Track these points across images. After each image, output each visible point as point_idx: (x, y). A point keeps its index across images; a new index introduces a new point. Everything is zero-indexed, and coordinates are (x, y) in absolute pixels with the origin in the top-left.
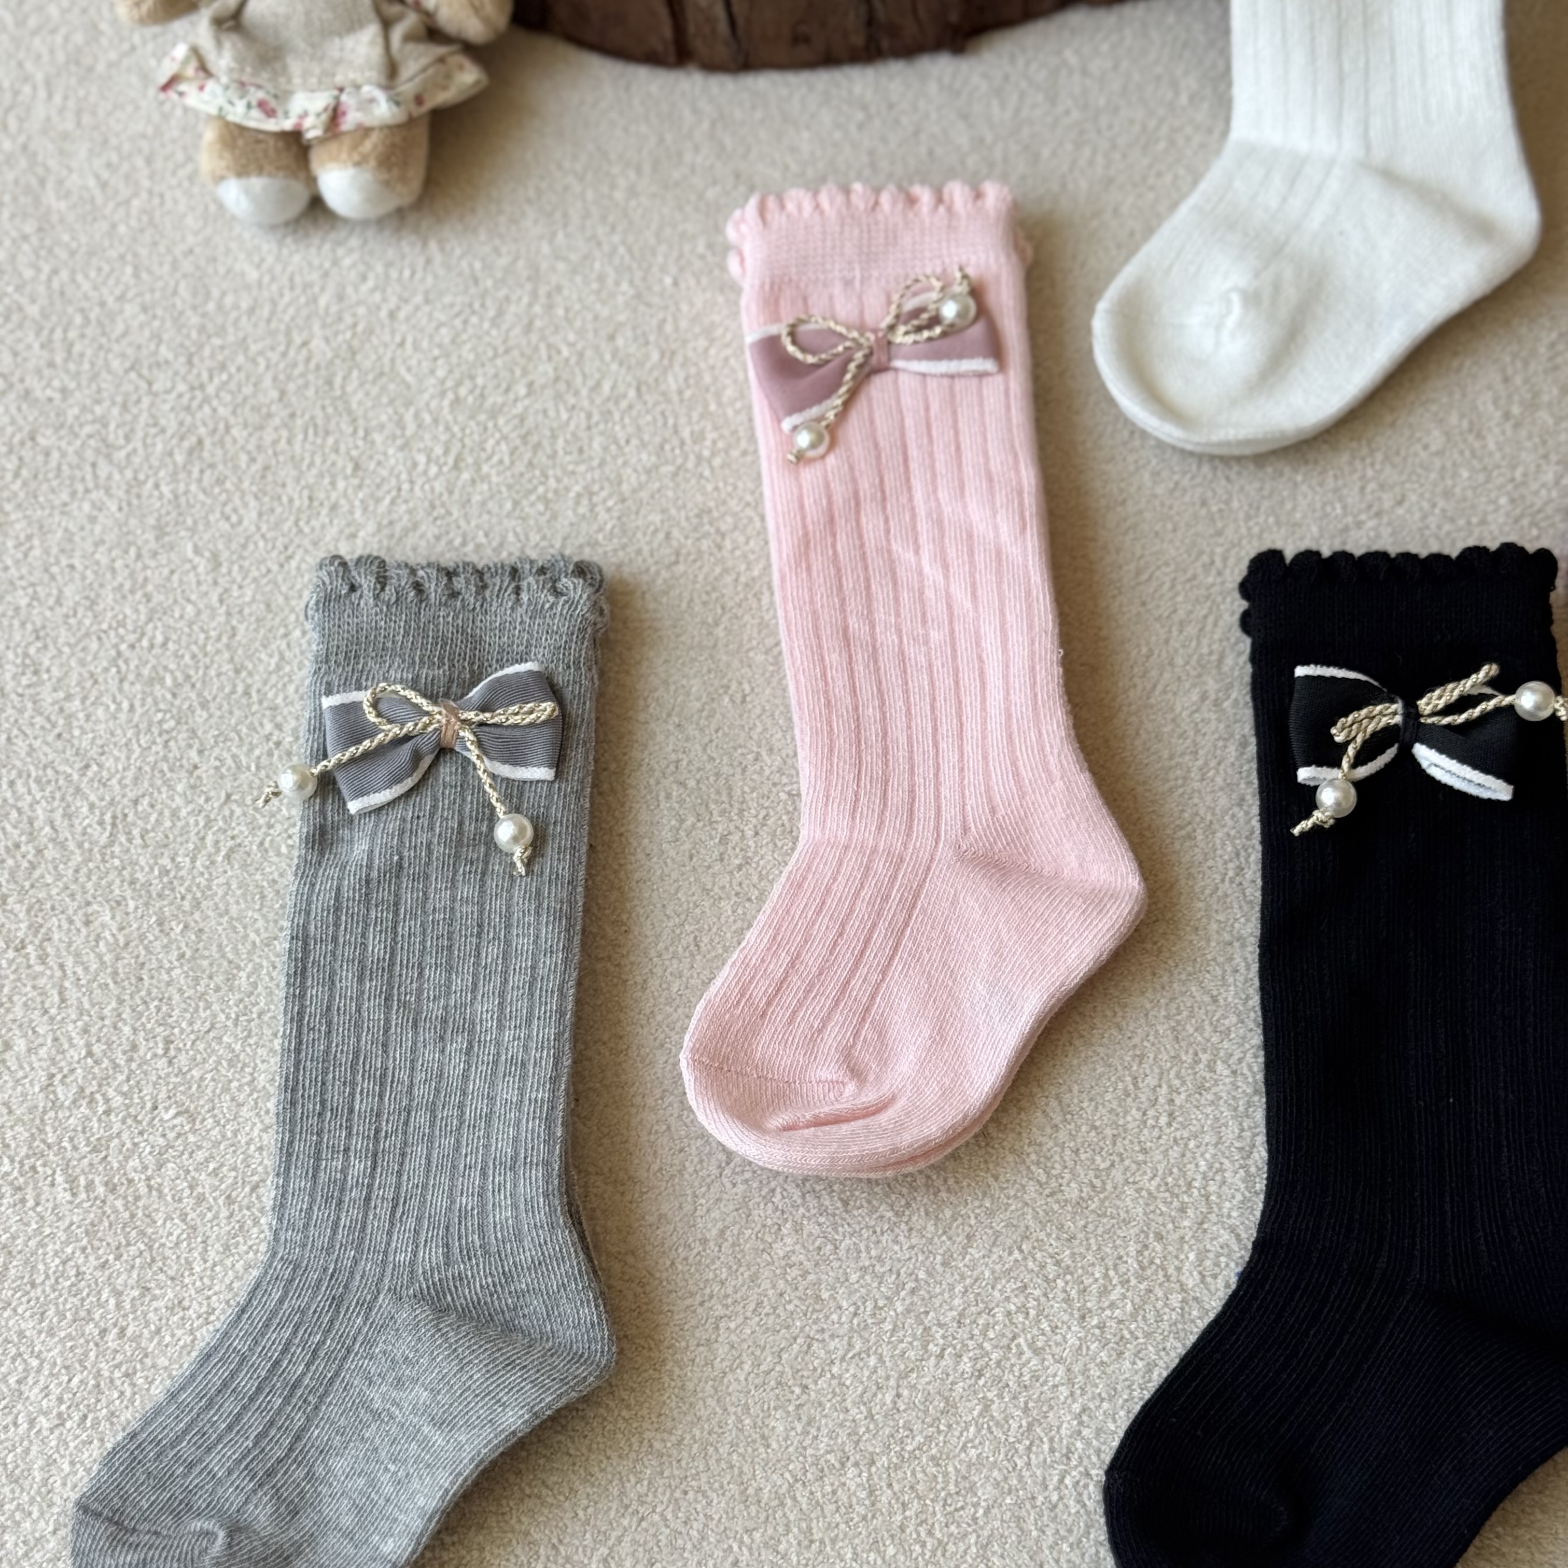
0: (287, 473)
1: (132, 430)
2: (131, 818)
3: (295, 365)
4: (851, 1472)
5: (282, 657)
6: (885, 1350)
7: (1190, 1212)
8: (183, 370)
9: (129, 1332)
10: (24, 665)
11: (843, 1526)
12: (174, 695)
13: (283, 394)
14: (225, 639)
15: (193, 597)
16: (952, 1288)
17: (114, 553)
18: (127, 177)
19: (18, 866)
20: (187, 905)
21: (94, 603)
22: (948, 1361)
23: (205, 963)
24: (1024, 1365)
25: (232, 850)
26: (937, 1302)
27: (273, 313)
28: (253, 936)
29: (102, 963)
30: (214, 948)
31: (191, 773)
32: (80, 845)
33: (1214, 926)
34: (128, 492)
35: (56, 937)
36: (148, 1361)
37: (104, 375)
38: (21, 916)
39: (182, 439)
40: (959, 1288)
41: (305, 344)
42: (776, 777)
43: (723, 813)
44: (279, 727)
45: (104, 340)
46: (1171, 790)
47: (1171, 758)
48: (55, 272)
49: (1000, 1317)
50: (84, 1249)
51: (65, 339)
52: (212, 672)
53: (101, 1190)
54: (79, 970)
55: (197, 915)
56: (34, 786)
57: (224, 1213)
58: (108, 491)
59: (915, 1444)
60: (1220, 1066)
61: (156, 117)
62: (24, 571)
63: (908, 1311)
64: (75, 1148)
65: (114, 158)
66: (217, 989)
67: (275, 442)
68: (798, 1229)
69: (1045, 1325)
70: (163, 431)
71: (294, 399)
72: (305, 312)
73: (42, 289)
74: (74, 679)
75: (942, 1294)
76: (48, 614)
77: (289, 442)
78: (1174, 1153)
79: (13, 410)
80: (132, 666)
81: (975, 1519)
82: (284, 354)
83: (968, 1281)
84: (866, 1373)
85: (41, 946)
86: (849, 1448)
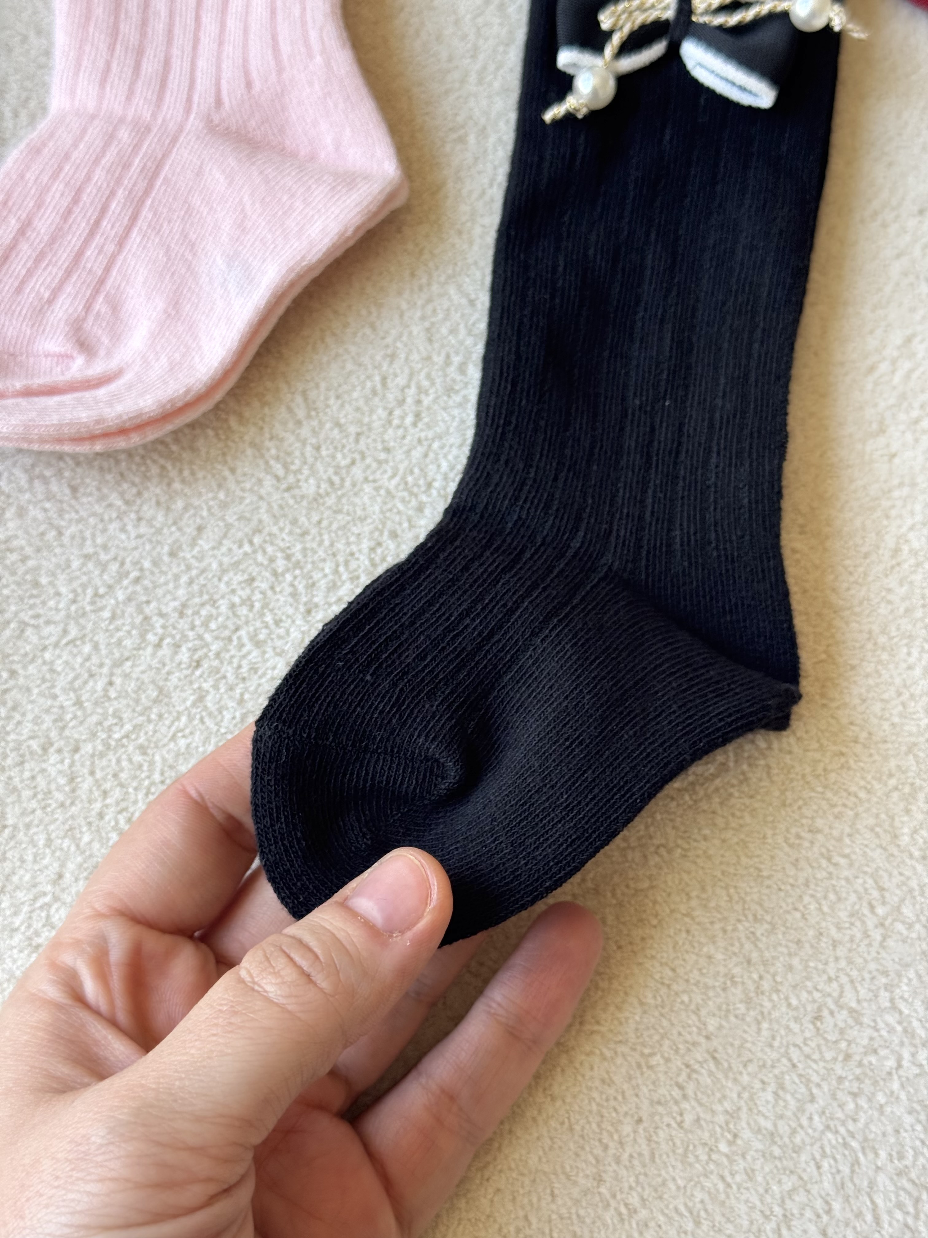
4: (53, 758)
6: (101, 638)
11: (39, 812)
16: (177, 577)
22: (165, 651)
24: (244, 657)
26: (160, 592)
40: (184, 579)
46: (447, 92)
47: (450, 60)
49: (223, 609)
59: (123, 732)
63: (129, 599)
68: (21, 513)
69: (269, 618)
75: (166, 583)
78: (417, 453)
83: (194, 572)
84: (79, 660)
86: (53, 734)
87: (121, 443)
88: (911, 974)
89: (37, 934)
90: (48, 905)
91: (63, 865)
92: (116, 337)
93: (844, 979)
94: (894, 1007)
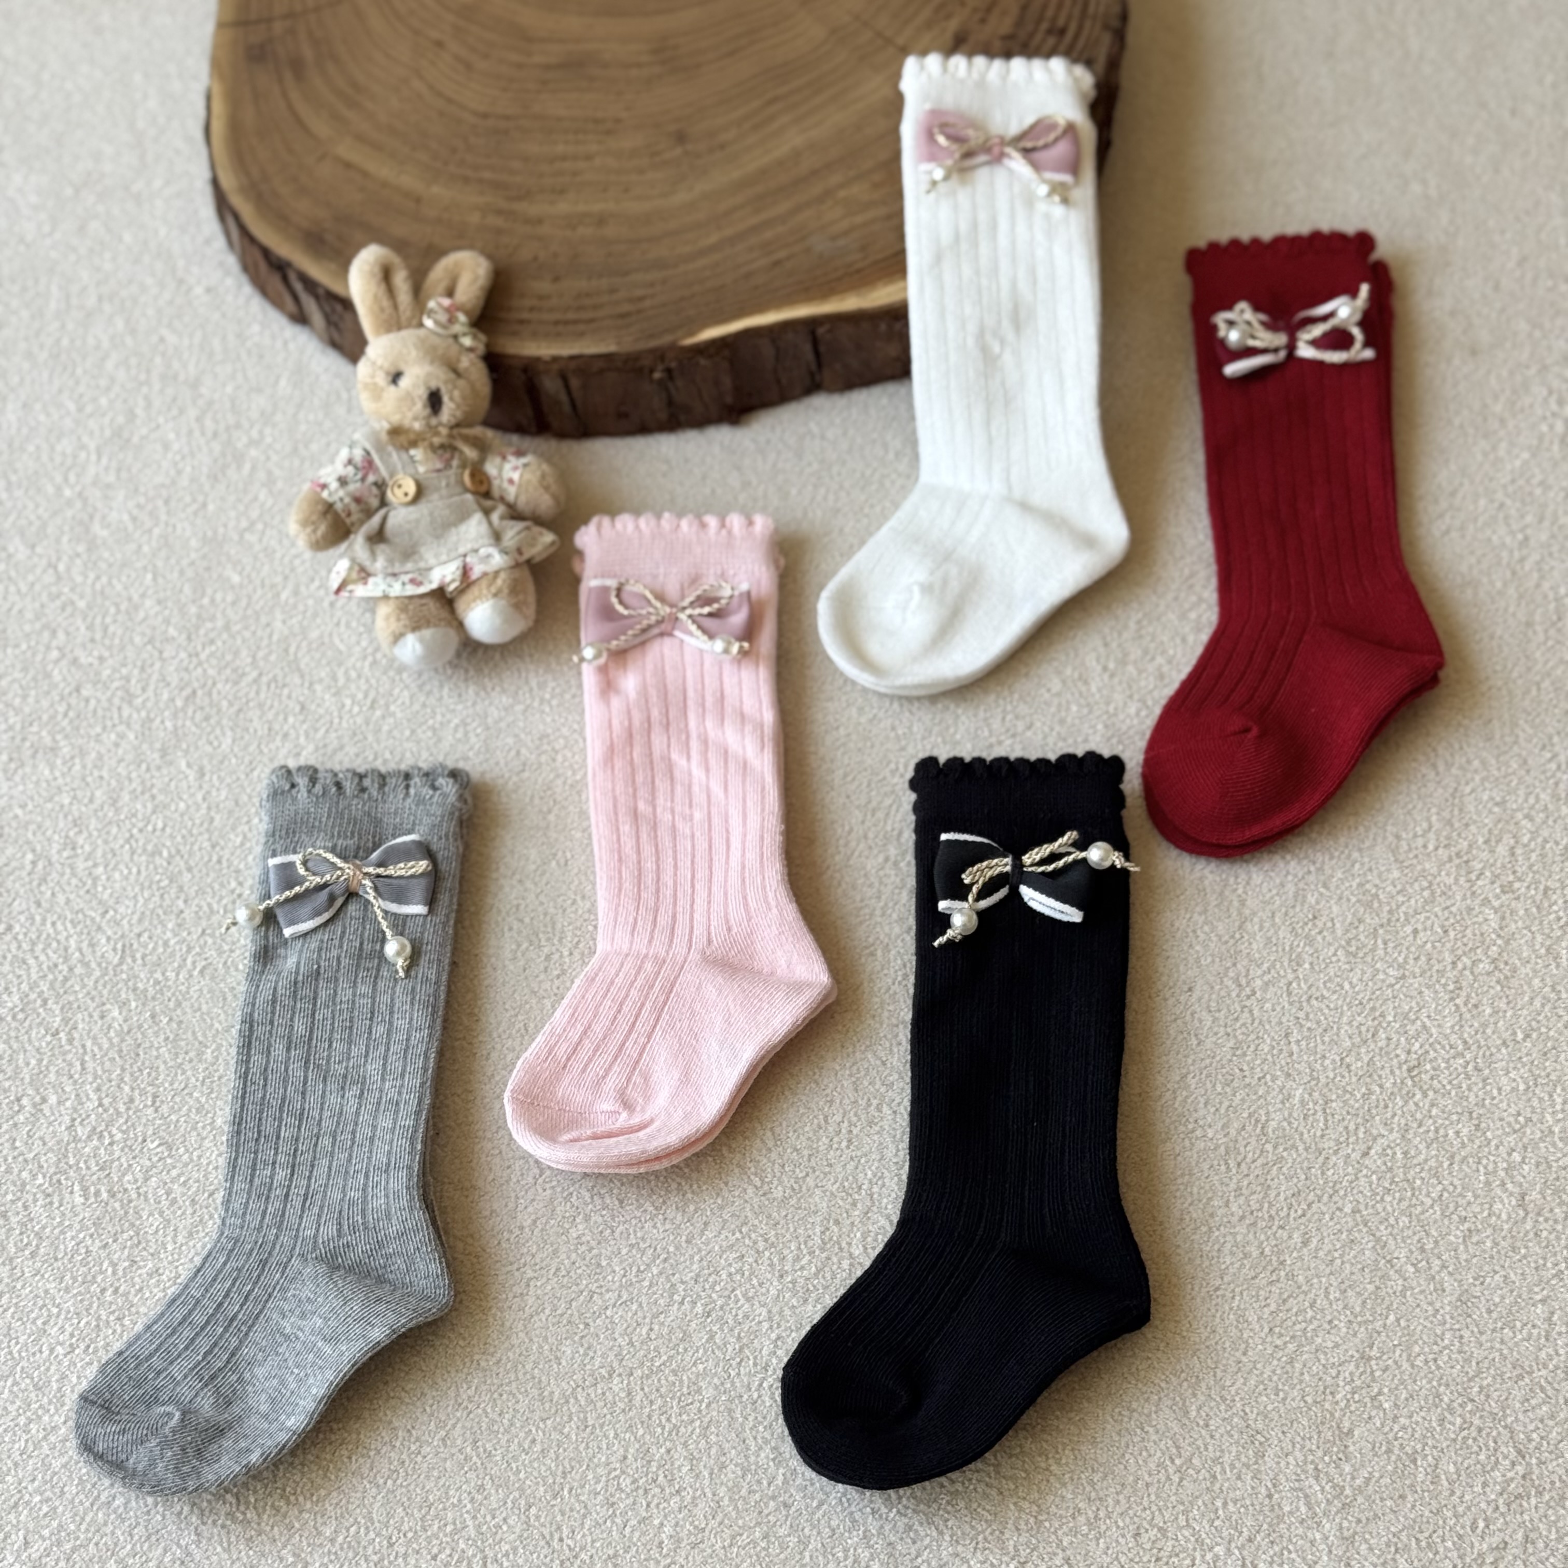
0: (254, 714)
1: (147, 685)
2: (135, 946)
3: (261, 639)
4: (616, 1380)
5: (245, 837)
6: (644, 1299)
7: (859, 1206)
8: (185, 643)
9: (121, 1290)
10: (65, 844)
11: (608, 1416)
12: (169, 863)
13: (254, 657)
14: (206, 825)
15: (185, 797)
16: (692, 1257)
17: (132, 767)
18: (151, 514)
20: (172, 1005)
21: (115, 801)
22: (687, 1306)
23: (183, 1043)
24: (739, 1308)
25: (204, 968)
26: (681, 1267)
27: (248, 605)
28: (217, 1025)
29: (112, 1044)
30: (189, 1034)
31: (178, 916)
32: (99, 965)
33: (886, 1014)
34: (143, 726)
35: (80, 1026)
36: (133, 1310)
37: (129, 647)
38: (57, 1012)
39: (182, 689)
40: (697, 1258)
41: (268, 625)
42: (586, 916)
43: (548, 939)
44: (241, 884)
45: (129, 624)
46: (861, 923)
47: (862, 900)
48: (98, 578)
49: (724, 1277)
50: (91, 1236)
51: (103, 623)
52: (196, 847)
53: (105, 1195)
54: (96, 1049)
55: (179, 1012)
56: (69, 925)
57: (190, 1211)
58: (128, 725)
59: (661, 1361)
60: (885, 1109)
61: (173, 472)
62: (68, 780)
63: (661, 1273)
64: (88, 1168)
65: (142, 500)
66: (191, 1061)
67: (247, 694)
68: (587, 1219)
69: (755, 1281)
70: (168, 684)
71: (261, 664)
72: (270, 603)
73: (88, 591)
74: (99, 853)
75: (685, 1261)
76: (83, 809)
77: (258, 693)
78: (851, 1166)
79: (65, 671)
80: (141, 843)
81: (700, 1411)
82: (254, 633)
83: (703, 1253)
84: (630, 1314)
85: (69, 1033)
86: (616, 1364)
87: (657, 1166)
88: (1200, 1503)
89: (612, 1495)
90: (618, 1477)
91: (626, 1451)
92: (647, 1098)
93: (1154, 1508)
94: (1188, 1525)
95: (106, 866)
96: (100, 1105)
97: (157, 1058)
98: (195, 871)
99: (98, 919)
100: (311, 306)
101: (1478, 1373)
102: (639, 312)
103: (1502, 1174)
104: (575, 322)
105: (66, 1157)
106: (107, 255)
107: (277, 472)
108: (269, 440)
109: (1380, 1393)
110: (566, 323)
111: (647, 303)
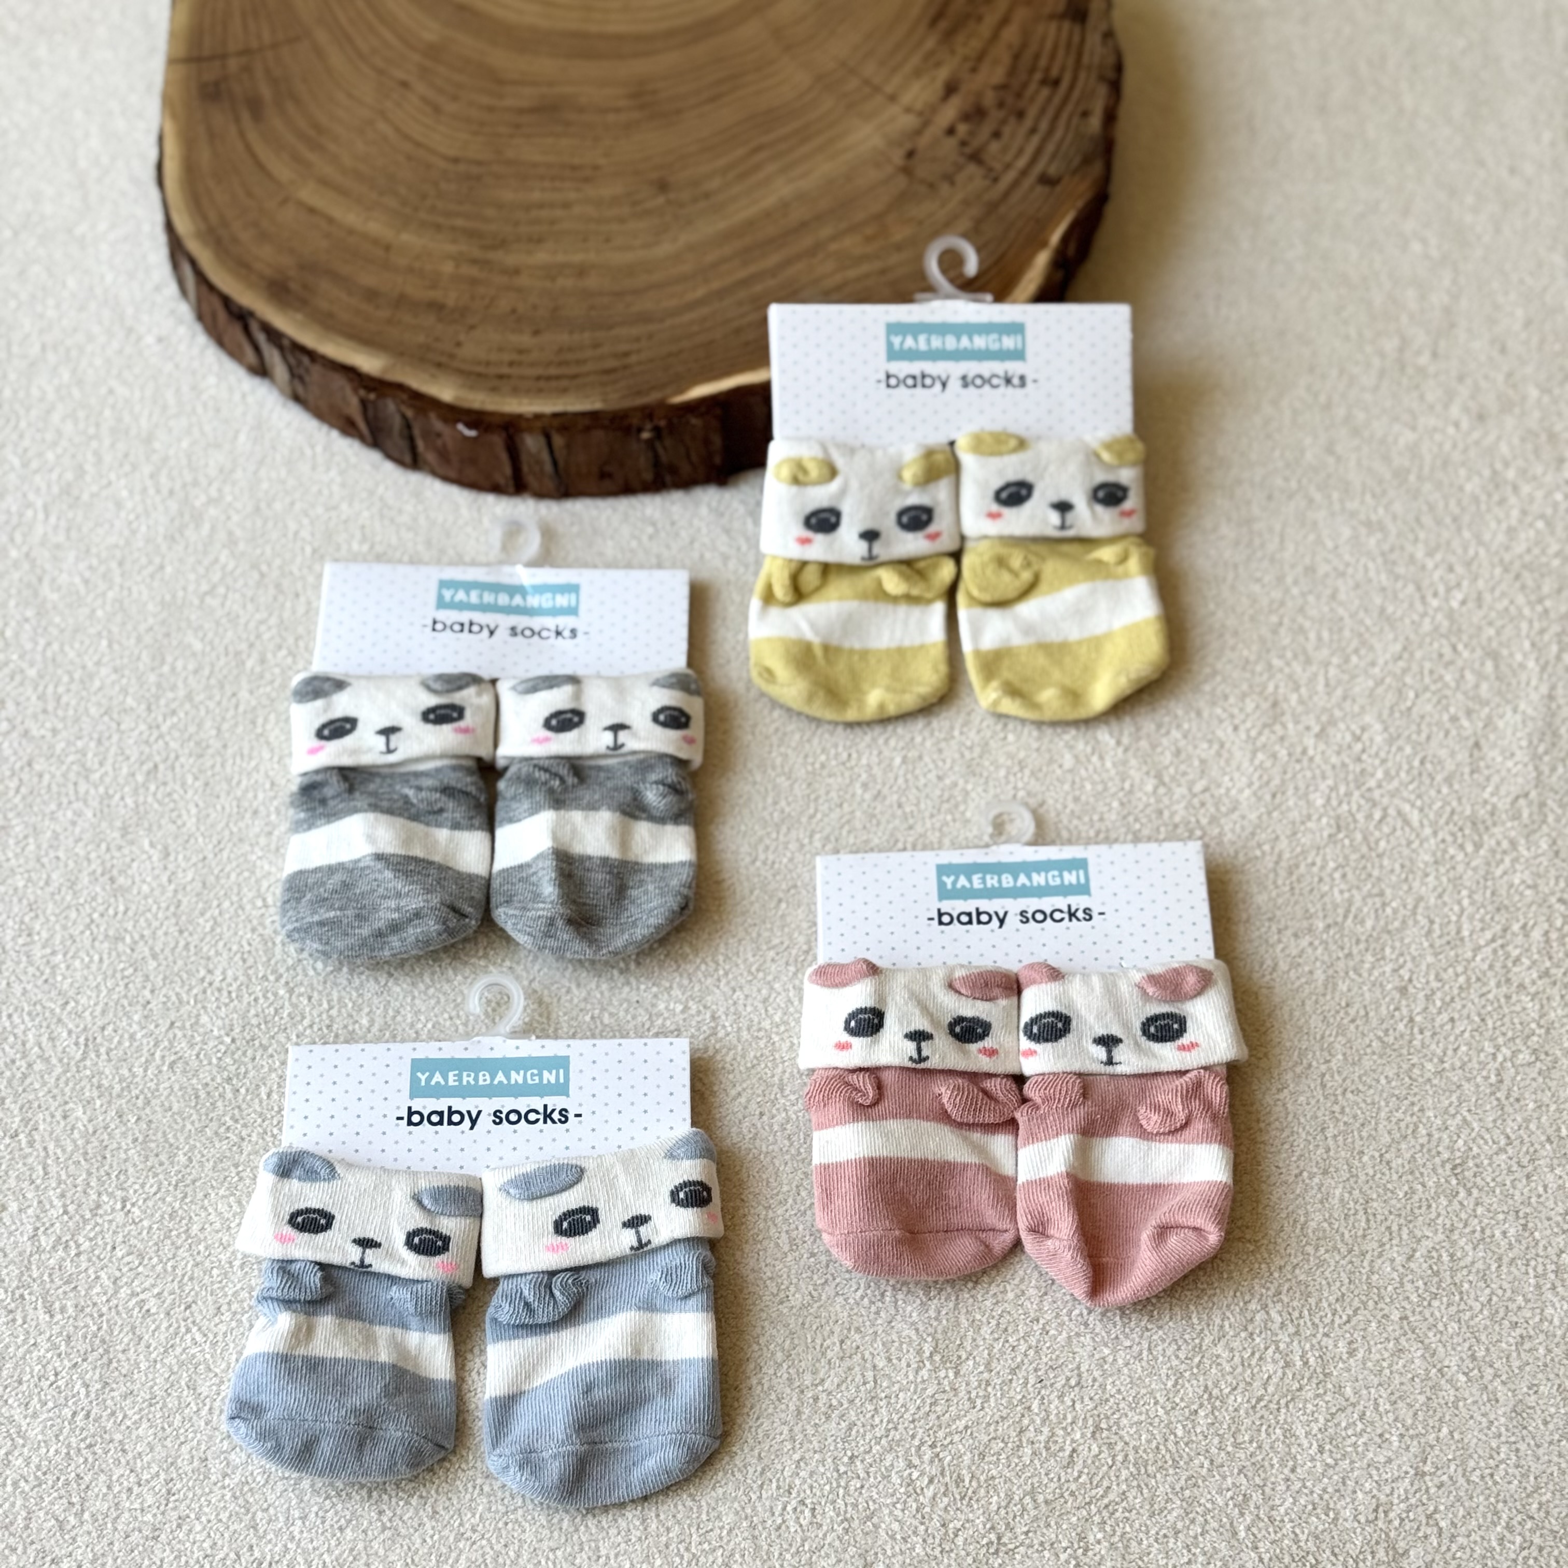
1: (105, 758)
2: (99, 1040)
3: (227, 710)
7: (882, 1314)
8: (144, 715)
10: (21, 930)
12: (133, 950)
13: (219, 730)
14: (172, 909)
15: (149, 879)
17: (90, 848)
18: (104, 576)
19: (14, 1076)
20: (140, 1102)
21: (74, 883)
23: (153, 1145)
25: (174, 1062)
27: (212, 672)
28: (189, 1126)
29: (76, 1146)
30: (160, 1134)
31: (144, 1007)
32: (61, 1060)
34: (101, 803)
35: (41, 1127)
37: (84, 719)
38: (16, 1112)
39: (142, 763)
41: (234, 695)
42: (582, 1005)
44: (210, 972)
45: (84, 693)
48: (49, 644)
51: (55, 693)
55: (148, 1111)
56: (27, 1018)
58: (85, 802)
61: (126, 532)
62: (22, 861)
64: (52, 1281)
65: (95, 562)
66: (162, 1164)
67: (213, 766)
70: (128, 758)
71: (227, 735)
72: (235, 672)
73: (39, 657)
74: (58, 939)
76: (39, 892)
79: (16, 745)
80: (102, 929)
82: (219, 703)
85: (30, 1134)
95: (65, 955)
96: (66, 1212)
97: (126, 1161)
98: (161, 957)
99: (58, 1010)
100: (273, 357)
101: (1537, 1489)
102: (625, 367)
103: (1552, 1276)
104: (558, 378)
105: (28, 1269)
106: (51, 302)
107: (238, 533)
108: (229, 498)
109: (1436, 1511)
110: (549, 378)
111: (633, 359)
